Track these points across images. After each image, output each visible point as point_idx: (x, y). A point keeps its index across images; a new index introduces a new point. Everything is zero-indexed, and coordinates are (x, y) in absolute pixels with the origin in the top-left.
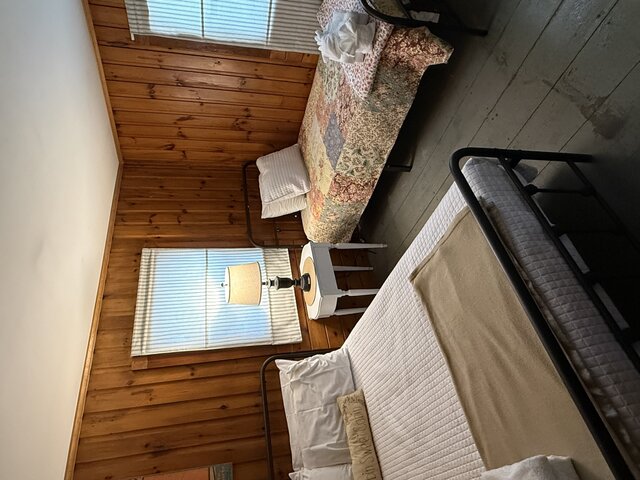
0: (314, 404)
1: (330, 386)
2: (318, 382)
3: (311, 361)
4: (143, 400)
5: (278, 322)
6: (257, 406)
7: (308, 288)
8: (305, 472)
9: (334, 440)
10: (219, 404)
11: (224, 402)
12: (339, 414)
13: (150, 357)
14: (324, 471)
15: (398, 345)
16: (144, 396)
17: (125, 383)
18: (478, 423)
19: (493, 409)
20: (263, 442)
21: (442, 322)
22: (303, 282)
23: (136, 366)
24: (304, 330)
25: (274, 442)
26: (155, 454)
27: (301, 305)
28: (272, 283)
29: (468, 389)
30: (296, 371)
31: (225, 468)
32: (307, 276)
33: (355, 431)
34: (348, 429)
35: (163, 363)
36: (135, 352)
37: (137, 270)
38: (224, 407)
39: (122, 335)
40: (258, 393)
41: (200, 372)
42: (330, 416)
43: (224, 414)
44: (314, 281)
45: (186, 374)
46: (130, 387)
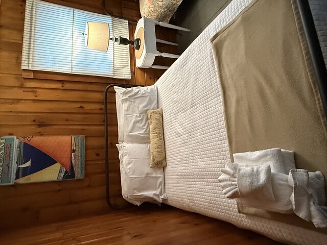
0: (134, 112)
1: (144, 104)
2: (137, 101)
3: (135, 90)
4: (31, 96)
5: (118, 65)
6: (101, 109)
7: (138, 47)
8: (125, 144)
9: (143, 131)
10: (79, 105)
11: (82, 105)
12: (147, 119)
13: (34, 71)
14: (135, 145)
15: (190, 84)
16: (31, 94)
17: (18, 84)
18: (233, 129)
19: (246, 122)
20: (103, 128)
21: (226, 70)
22: (135, 43)
23: (25, 75)
24: (133, 73)
25: (109, 128)
26: (40, 126)
27: (132, 58)
28: (116, 40)
29: (232, 110)
30: (125, 93)
31: (81, 137)
32: (138, 40)
33: (155, 128)
34: (151, 127)
35: (42, 76)
36: (23, 67)
37: (23, 13)
38: (81, 107)
39: (14, 55)
40: (102, 103)
41: (67, 86)
42: (142, 119)
43: (82, 111)
44: (143, 43)
45: (59, 86)
46: (21, 87)
